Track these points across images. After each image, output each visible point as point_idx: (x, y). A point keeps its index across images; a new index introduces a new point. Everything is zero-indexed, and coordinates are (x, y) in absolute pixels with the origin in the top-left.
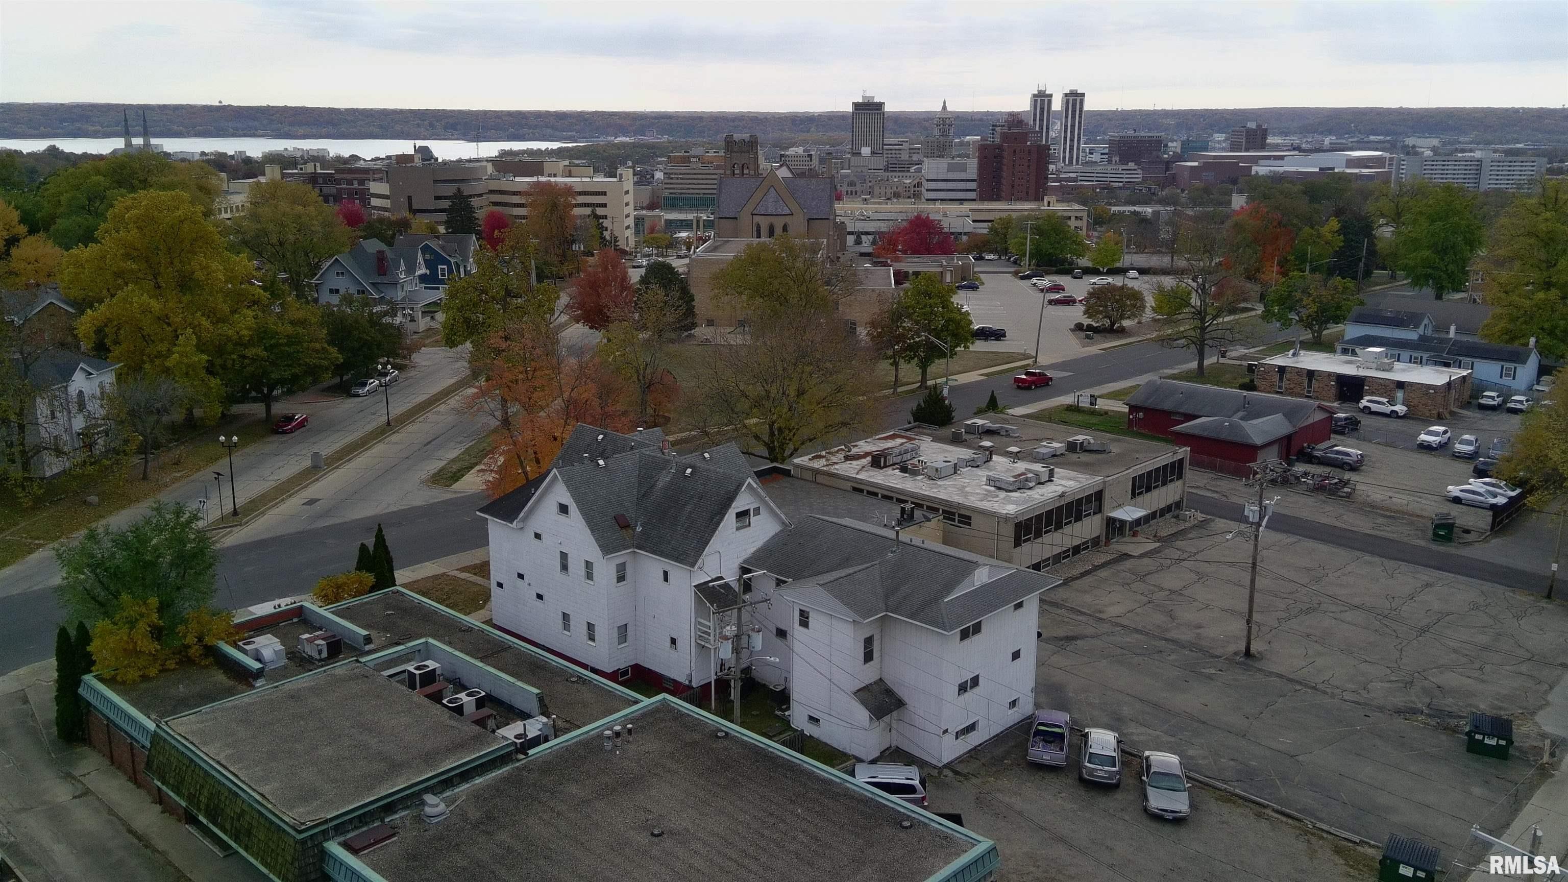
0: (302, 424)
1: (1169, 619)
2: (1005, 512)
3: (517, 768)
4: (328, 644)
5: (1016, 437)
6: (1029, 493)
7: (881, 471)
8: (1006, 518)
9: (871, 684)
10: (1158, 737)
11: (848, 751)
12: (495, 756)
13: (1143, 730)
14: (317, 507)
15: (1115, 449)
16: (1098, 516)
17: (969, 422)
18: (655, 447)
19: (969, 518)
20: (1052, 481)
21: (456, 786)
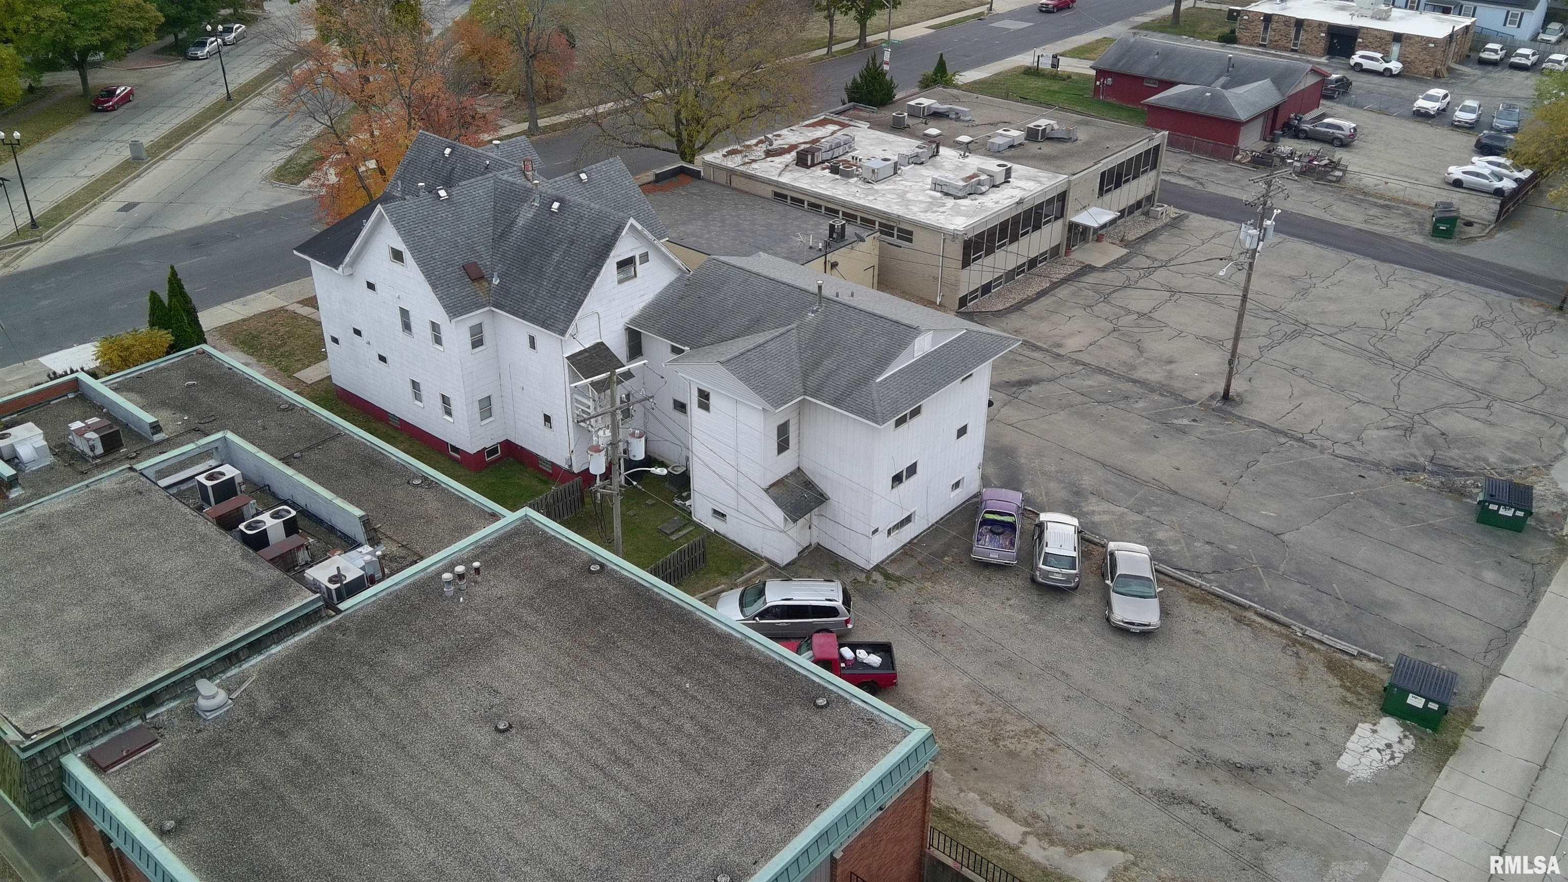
0: (126, 99)
1: (1137, 351)
2: (952, 227)
3: (329, 627)
4: (101, 437)
5: (967, 121)
6: (981, 199)
7: (808, 171)
8: (954, 236)
9: (786, 477)
10: (1122, 515)
11: (759, 551)
12: (296, 617)
13: (1105, 506)
14: (135, 213)
15: (1082, 135)
16: (1060, 222)
17: (912, 103)
18: (515, 168)
19: (911, 233)
20: (1009, 182)
21: (244, 660)
